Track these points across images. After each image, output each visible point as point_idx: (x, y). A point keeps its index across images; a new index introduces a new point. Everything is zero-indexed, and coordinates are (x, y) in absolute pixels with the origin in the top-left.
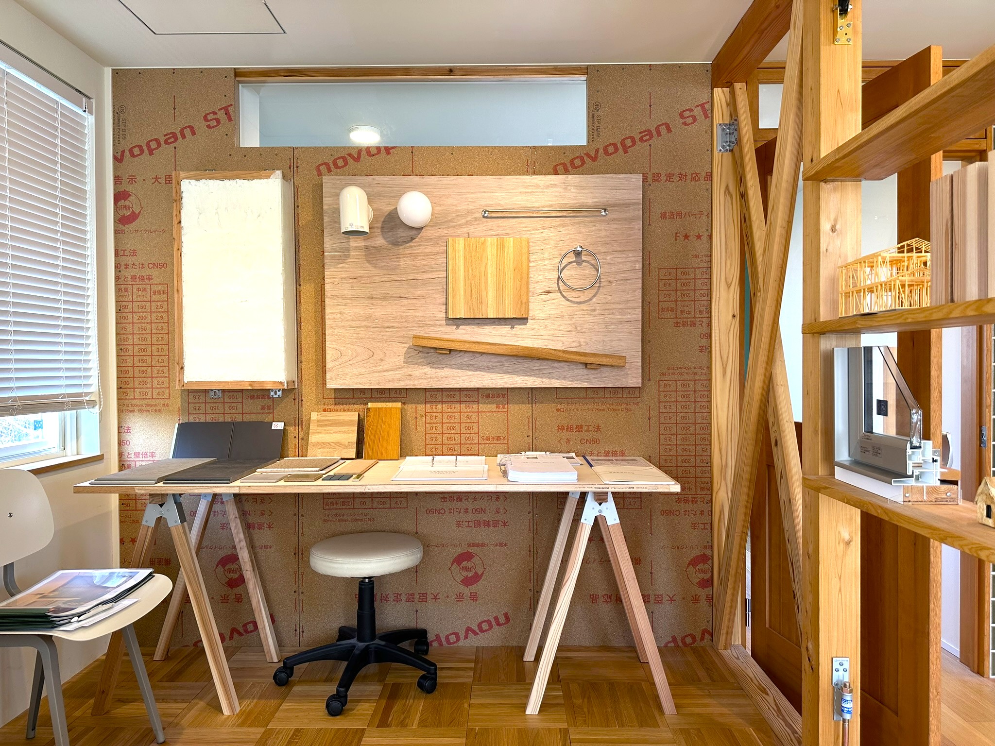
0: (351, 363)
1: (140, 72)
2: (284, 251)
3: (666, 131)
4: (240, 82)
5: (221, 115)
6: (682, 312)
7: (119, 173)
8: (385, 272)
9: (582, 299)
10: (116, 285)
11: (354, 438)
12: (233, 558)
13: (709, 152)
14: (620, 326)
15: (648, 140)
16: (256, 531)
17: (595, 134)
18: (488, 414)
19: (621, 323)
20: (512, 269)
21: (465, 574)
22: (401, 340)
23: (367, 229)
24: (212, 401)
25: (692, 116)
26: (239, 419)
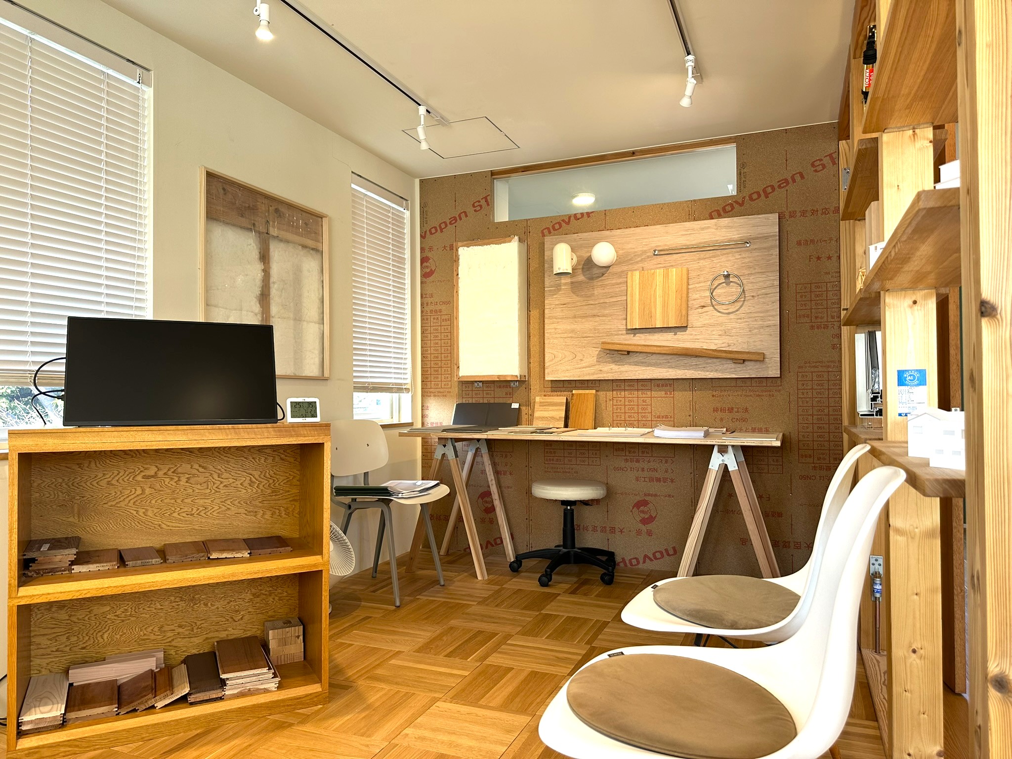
0: (561, 362)
1: (435, 180)
2: (520, 288)
3: (800, 178)
4: (494, 179)
5: (483, 202)
6: (816, 318)
7: (423, 246)
8: (585, 299)
9: (731, 310)
10: (421, 316)
11: (563, 414)
12: (488, 494)
13: (837, 191)
14: (762, 330)
15: (785, 186)
16: (502, 476)
17: (742, 186)
18: (659, 399)
19: (762, 327)
20: (675, 291)
21: (642, 515)
22: (595, 345)
23: (570, 271)
24: (476, 389)
25: (822, 164)
26: (492, 401)
